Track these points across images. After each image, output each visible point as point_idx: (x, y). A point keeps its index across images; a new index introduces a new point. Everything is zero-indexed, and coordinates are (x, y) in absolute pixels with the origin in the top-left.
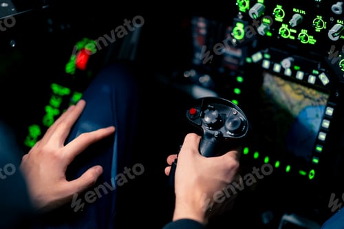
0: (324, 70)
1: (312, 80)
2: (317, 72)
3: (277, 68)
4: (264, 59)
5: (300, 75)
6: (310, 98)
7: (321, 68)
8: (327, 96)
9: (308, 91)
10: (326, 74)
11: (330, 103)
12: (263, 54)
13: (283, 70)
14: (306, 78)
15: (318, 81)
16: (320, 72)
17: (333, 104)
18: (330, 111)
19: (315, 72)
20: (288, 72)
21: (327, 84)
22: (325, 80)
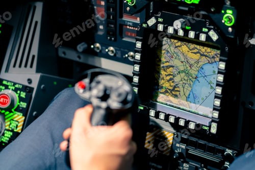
0: (212, 27)
1: (203, 37)
2: (206, 30)
3: (171, 30)
4: (158, 22)
5: (192, 35)
6: (206, 56)
7: (209, 25)
8: (219, 52)
9: (203, 49)
10: (215, 30)
11: (221, 58)
12: (157, 18)
13: (176, 31)
14: (197, 36)
15: (208, 38)
16: (209, 30)
17: (223, 58)
18: (222, 66)
19: (205, 30)
20: (181, 33)
21: (217, 40)
22: (214, 37)
